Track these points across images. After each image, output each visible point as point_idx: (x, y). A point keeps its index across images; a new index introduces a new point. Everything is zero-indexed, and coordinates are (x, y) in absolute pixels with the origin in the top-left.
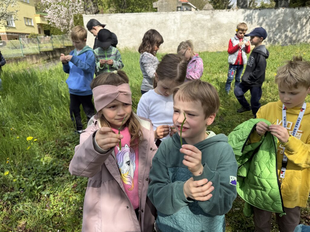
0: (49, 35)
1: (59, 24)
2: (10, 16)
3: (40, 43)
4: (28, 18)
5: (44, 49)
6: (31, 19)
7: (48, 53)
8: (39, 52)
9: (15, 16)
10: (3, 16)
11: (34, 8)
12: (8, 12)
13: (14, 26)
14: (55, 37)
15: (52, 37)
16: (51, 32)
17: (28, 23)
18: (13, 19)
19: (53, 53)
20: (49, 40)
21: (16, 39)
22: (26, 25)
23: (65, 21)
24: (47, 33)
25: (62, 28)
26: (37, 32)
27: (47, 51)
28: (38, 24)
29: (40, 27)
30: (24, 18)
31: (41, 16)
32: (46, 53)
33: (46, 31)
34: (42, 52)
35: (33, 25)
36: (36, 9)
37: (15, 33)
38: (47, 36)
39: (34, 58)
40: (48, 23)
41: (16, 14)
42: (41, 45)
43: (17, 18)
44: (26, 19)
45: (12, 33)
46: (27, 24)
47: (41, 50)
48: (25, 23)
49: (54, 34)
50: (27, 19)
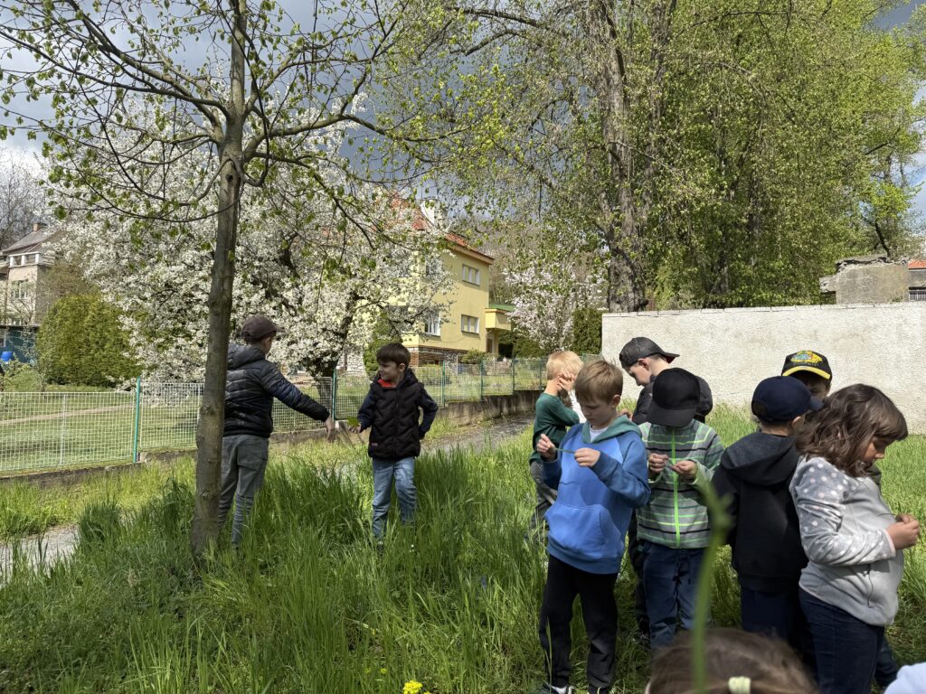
0: (509, 356)
1: (536, 331)
2: (434, 312)
3: (486, 375)
4: (469, 317)
5: (492, 390)
6: (476, 319)
7: (499, 400)
8: (478, 397)
9: (444, 313)
10: (421, 313)
11: (487, 295)
12: (432, 304)
13: (438, 334)
14: (523, 362)
15: (517, 361)
16: (515, 349)
17: (468, 328)
18: (440, 319)
19: (512, 401)
20: (508, 367)
21: (437, 362)
22: (463, 332)
23: (552, 324)
24: (506, 351)
25: (542, 342)
26: (482, 348)
27: (498, 396)
28: (488, 330)
29: (492, 338)
30: (463, 315)
31: (500, 313)
32: (495, 400)
33: (505, 345)
34: (487, 397)
35: (478, 332)
36: (491, 296)
37: (436, 349)
38: (505, 360)
39: (466, 412)
40: (512, 328)
41: (447, 309)
42: (486, 380)
43: (448, 317)
44: (466, 319)
45: (430, 349)
46: (466, 330)
47: (485, 393)
48: (462, 327)
49: (521, 355)
50: (468, 319)
